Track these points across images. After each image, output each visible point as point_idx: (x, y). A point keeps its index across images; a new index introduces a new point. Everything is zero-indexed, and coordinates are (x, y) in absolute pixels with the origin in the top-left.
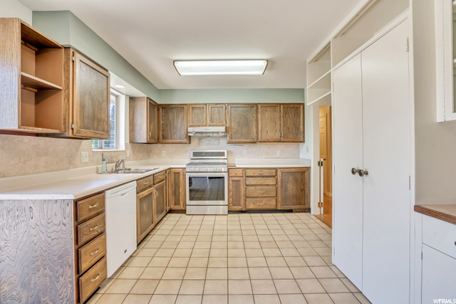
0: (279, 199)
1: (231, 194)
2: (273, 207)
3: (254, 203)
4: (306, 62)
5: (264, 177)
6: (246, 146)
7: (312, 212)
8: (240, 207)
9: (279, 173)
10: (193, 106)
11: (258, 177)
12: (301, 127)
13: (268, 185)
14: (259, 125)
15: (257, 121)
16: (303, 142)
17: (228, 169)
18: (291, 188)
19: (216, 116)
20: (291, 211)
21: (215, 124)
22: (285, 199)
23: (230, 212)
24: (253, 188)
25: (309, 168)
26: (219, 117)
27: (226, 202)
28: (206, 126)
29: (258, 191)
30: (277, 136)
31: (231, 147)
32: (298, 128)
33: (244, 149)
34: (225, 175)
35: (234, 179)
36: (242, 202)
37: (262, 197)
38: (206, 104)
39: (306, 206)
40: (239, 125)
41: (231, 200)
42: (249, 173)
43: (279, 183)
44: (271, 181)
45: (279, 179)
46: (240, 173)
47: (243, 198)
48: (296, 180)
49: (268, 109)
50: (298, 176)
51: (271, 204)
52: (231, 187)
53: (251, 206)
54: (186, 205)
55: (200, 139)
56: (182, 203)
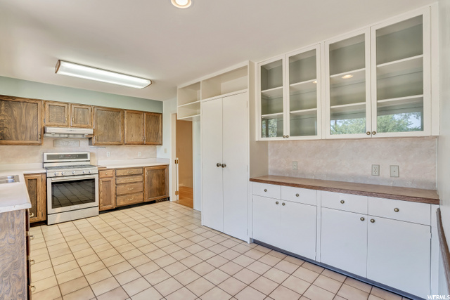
0: (146, 193)
1: (101, 195)
2: (141, 201)
3: (124, 200)
4: (176, 87)
5: (132, 175)
6: (109, 148)
7: (171, 200)
8: (111, 206)
9: (146, 171)
10: (51, 104)
11: (127, 176)
12: (160, 132)
13: (136, 182)
14: (125, 129)
15: (123, 125)
16: (161, 144)
17: (99, 171)
18: (155, 182)
19: (80, 117)
20: (154, 202)
21: (79, 125)
22: (151, 192)
23: (101, 212)
24: (122, 186)
25: (167, 166)
26: (84, 118)
27: (96, 203)
28: (67, 126)
29: (127, 189)
30: (141, 139)
31: (93, 149)
32: (157, 133)
33: (107, 151)
34: (96, 177)
35: (104, 179)
36: (113, 201)
37: (131, 194)
38: (68, 104)
39: (166, 196)
40: (105, 128)
41: (101, 200)
42: (119, 173)
43: (146, 180)
44: (139, 179)
45: (146, 176)
46: (110, 173)
47: (113, 197)
48: (159, 176)
49: (133, 115)
50: (160, 173)
51: (139, 198)
52: (101, 187)
53: (122, 203)
54: (47, 214)
55: (55, 140)
56: (40, 213)
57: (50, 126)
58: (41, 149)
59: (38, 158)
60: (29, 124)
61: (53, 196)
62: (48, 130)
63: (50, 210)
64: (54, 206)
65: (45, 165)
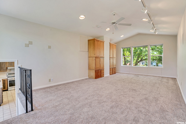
28: (13, 66)
54: (8, 88)
55: (10, 70)
56: (6, 88)
57: (9, 67)
58: (6, 72)
59: (6, 74)
60: (3, 67)
61: (9, 83)
62: (8, 68)
63: (9, 87)
64: (10, 86)
65: (8, 76)
